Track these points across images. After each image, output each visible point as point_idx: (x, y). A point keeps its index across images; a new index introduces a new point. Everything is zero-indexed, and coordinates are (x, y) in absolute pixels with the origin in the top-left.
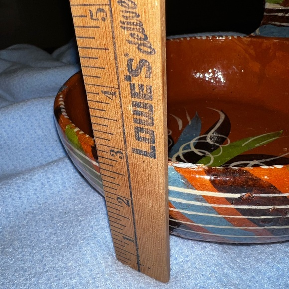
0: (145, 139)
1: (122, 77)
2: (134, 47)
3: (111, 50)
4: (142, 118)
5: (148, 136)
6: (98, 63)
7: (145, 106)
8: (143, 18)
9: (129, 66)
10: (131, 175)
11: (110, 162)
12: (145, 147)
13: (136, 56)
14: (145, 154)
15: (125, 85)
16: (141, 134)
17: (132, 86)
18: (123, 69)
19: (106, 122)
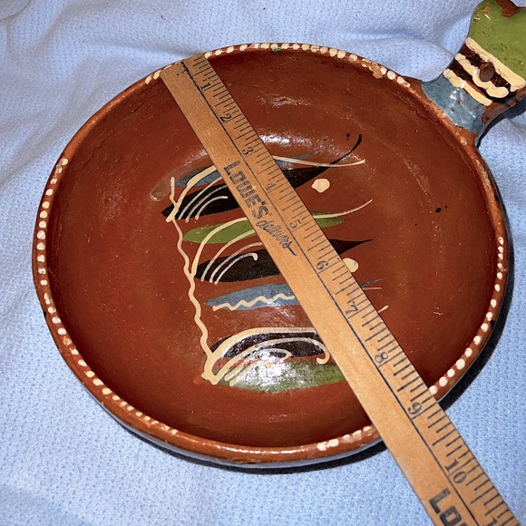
0: (237, 175)
1: (268, 201)
2: (268, 221)
3: (280, 211)
4: (245, 187)
5: (236, 179)
6: (285, 199)
7: (247, 195)
9: (266, 209)
10: (231, 144)
11: (249, 141)
12: (234, 171)
13: (266, 217)
14: (231, 166)
15: (263, 198)
16: (240, 177)
17: (259, 200)
18: (269, 206)
19: (264, 168)
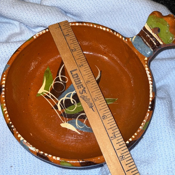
8: (85, 102)
